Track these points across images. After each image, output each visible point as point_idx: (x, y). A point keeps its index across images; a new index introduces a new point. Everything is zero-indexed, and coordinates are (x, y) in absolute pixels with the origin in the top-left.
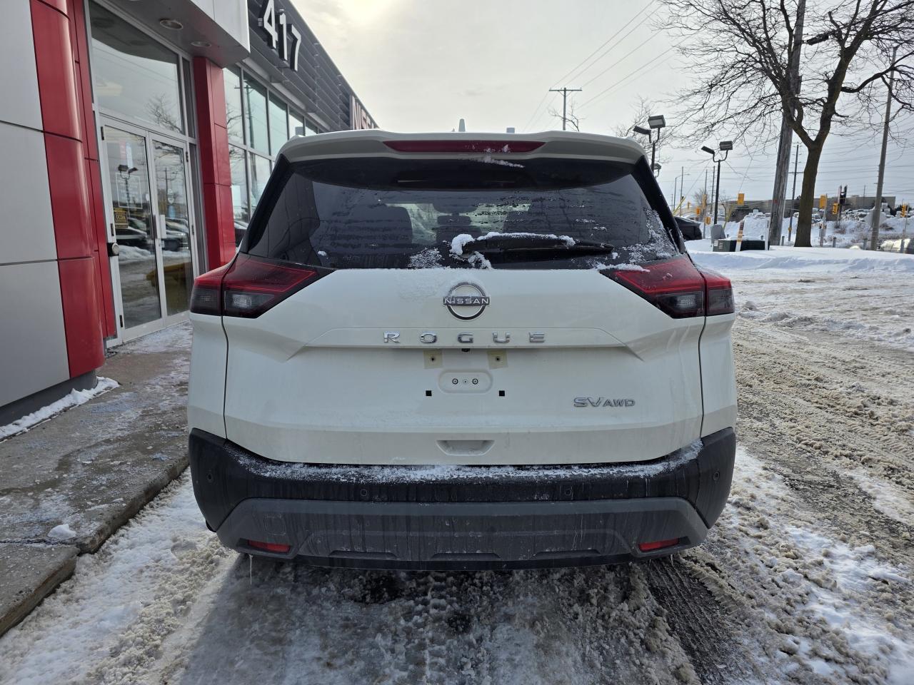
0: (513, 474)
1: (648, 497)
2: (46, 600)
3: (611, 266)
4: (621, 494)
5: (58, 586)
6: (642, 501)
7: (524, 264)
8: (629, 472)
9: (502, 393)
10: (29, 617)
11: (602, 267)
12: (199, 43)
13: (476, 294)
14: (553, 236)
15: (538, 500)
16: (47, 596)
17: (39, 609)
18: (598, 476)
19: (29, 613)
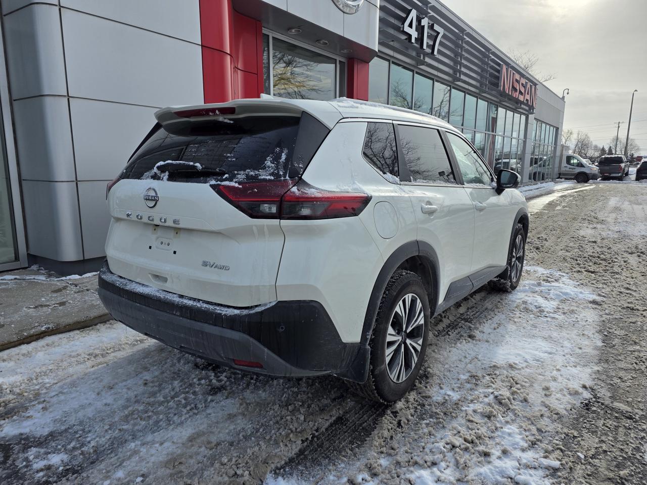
0: (176, 299)
1: (224, 328)
2: (99, 324)
3: (219, 183)
4: (211, 322)
5: (108, 321)
6: (220, 329)
7: (180, 179)
8: (219, 310)
9: (175, 252)
10: (88, 329)
11: (213, 182)
12: (345, 50)
13: (154, 194)
14: (192, 163)
15: (175, 314)
16: (101, 323)
17: (94, 327)
18: (203, 308)
19: (89, 327)
